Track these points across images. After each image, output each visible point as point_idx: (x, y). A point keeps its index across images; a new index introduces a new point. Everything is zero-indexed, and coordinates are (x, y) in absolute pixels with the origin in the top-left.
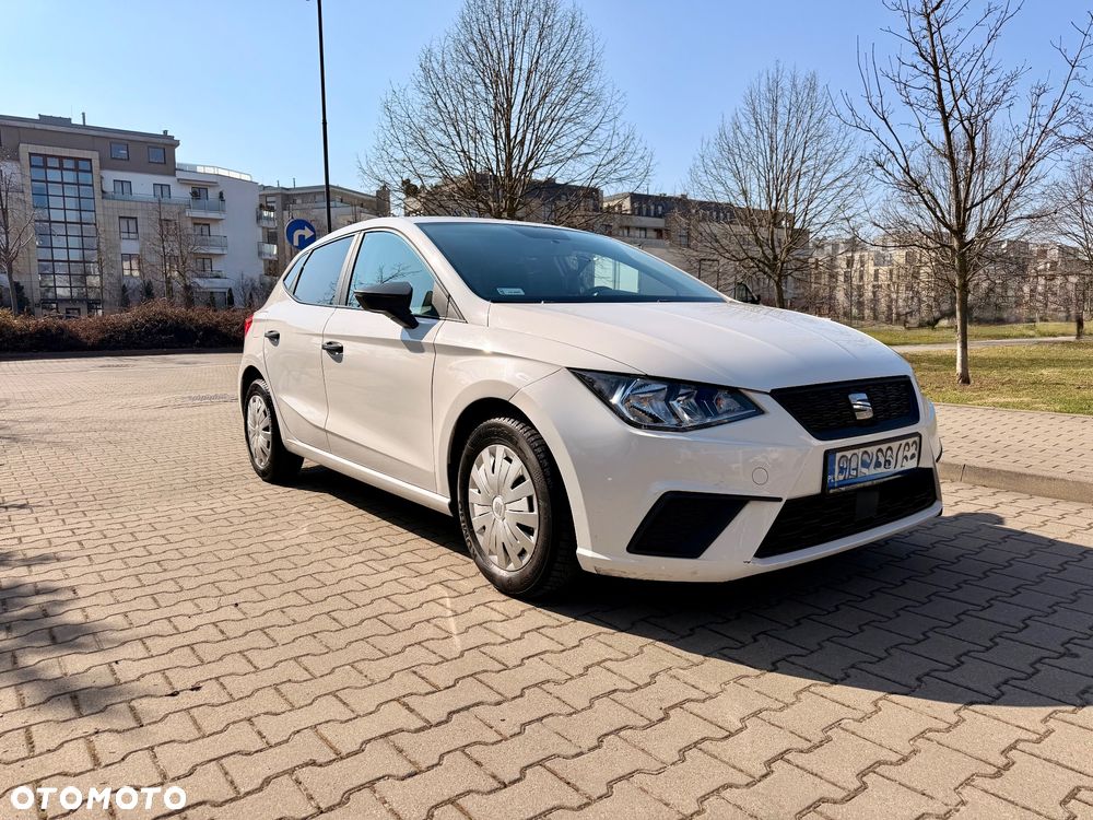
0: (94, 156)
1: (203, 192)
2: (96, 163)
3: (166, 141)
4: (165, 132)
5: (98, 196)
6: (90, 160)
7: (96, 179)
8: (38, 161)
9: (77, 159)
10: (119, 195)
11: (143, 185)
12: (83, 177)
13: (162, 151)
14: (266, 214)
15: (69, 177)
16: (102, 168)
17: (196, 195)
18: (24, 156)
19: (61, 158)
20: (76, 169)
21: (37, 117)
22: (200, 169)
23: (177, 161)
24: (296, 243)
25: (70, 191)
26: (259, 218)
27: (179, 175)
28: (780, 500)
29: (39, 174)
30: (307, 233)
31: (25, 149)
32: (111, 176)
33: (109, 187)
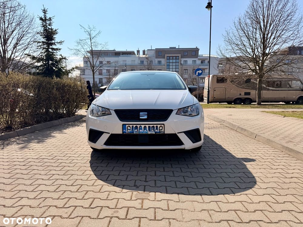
0: (180, 55)
1: (204, 61)
2: (180, 57)
3: (197, 49)
4: (197, 47)
5: (180, 65)
6: (179, 56)
7: (180, 61)
8: (168, 58)
9: (176, 57)
10: (184, 64)
11: (190, 61)
12: (177, 61)
13: (195, 52)
14: (220, 65)
15: (174, 61)
16: (181, 58)
17: (202, 62)
18: (166, 57)
19: (173, 57)
20: (176, 59)
21: (169, 48)
22: (204, 56)
23: (199, 54)
24: (197, 74)
25: (174, 64)
26: (218, 67)
27: (199, 57)
28: (109, 133)
29: (168, 61)
30: (200, 72)
31: (166, 55)
32: (183, 60)
33: (182, 62)
